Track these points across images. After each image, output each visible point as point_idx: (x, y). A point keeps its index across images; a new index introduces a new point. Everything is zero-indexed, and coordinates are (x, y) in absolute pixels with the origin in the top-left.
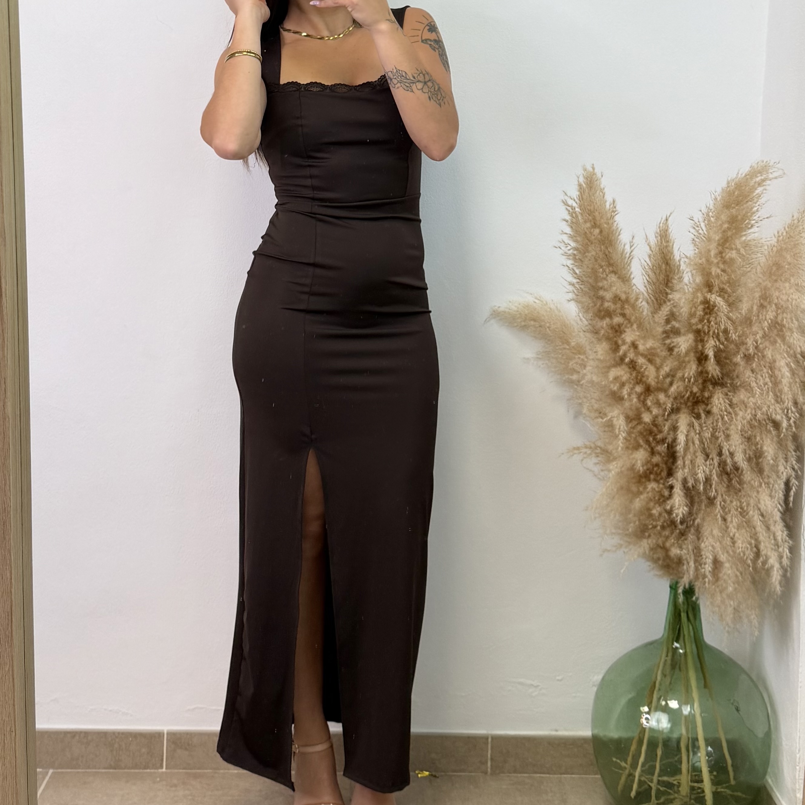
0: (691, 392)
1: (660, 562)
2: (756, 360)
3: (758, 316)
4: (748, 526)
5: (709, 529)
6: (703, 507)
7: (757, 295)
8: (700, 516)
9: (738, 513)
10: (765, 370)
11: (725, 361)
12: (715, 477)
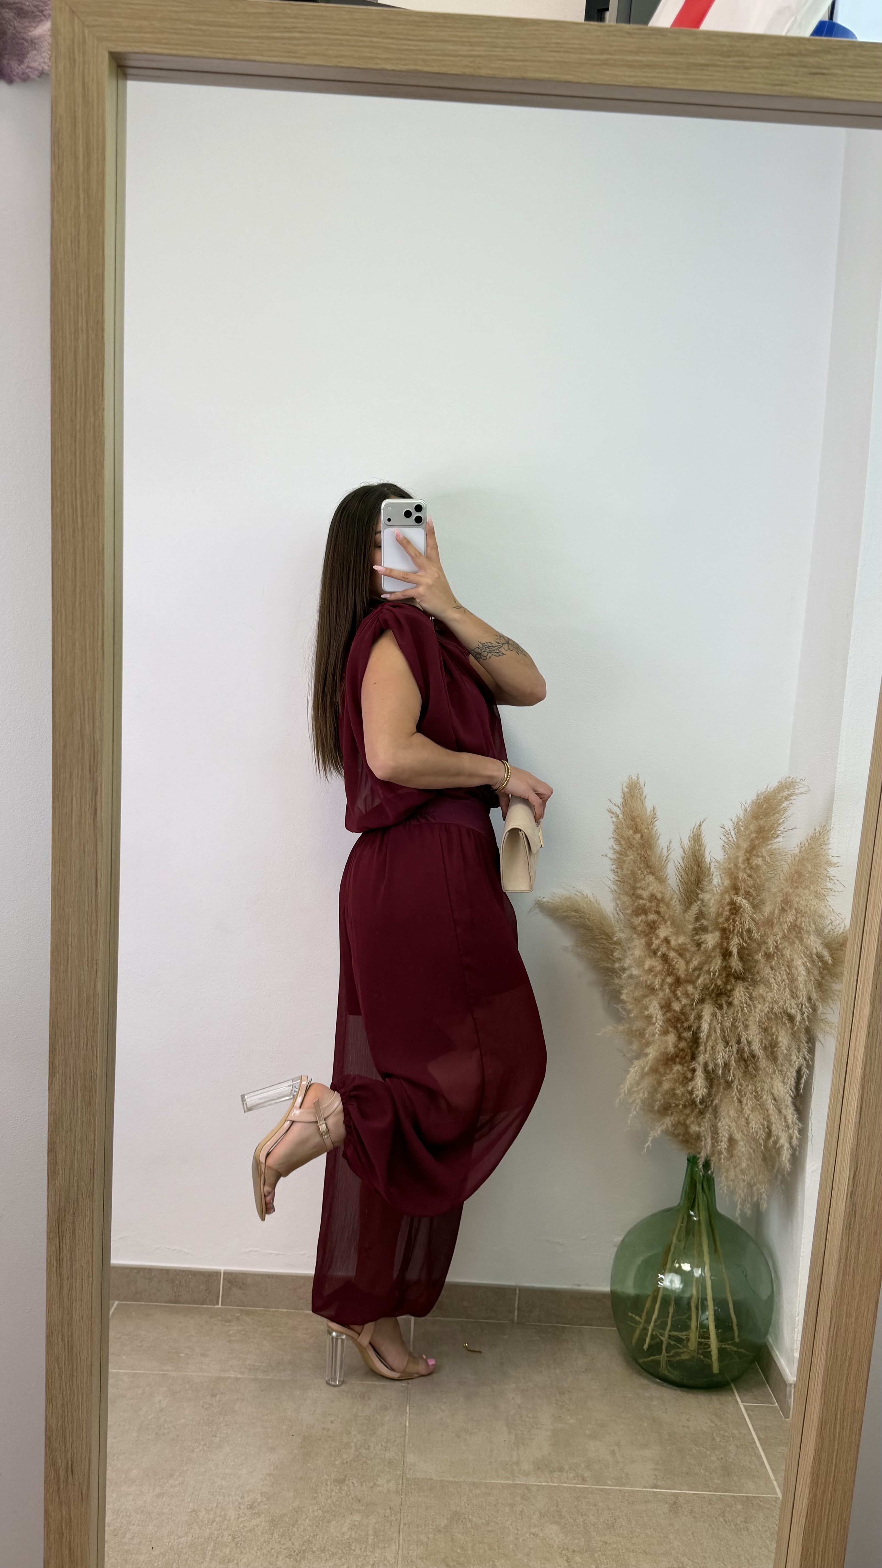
0: (715, 985)
1: (681, 1137)
2: (775, 958)
3: (779, 918)
4: (762, 1109)
5: (726, 1110)
6: (722, 1090)
7: (779, 900)
8: (718, 1097)
9: (753, 1096)
10: (783, 969)
11: (747, 957)
12: (733, 1063)
